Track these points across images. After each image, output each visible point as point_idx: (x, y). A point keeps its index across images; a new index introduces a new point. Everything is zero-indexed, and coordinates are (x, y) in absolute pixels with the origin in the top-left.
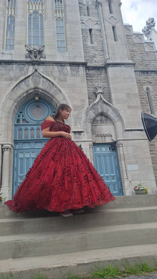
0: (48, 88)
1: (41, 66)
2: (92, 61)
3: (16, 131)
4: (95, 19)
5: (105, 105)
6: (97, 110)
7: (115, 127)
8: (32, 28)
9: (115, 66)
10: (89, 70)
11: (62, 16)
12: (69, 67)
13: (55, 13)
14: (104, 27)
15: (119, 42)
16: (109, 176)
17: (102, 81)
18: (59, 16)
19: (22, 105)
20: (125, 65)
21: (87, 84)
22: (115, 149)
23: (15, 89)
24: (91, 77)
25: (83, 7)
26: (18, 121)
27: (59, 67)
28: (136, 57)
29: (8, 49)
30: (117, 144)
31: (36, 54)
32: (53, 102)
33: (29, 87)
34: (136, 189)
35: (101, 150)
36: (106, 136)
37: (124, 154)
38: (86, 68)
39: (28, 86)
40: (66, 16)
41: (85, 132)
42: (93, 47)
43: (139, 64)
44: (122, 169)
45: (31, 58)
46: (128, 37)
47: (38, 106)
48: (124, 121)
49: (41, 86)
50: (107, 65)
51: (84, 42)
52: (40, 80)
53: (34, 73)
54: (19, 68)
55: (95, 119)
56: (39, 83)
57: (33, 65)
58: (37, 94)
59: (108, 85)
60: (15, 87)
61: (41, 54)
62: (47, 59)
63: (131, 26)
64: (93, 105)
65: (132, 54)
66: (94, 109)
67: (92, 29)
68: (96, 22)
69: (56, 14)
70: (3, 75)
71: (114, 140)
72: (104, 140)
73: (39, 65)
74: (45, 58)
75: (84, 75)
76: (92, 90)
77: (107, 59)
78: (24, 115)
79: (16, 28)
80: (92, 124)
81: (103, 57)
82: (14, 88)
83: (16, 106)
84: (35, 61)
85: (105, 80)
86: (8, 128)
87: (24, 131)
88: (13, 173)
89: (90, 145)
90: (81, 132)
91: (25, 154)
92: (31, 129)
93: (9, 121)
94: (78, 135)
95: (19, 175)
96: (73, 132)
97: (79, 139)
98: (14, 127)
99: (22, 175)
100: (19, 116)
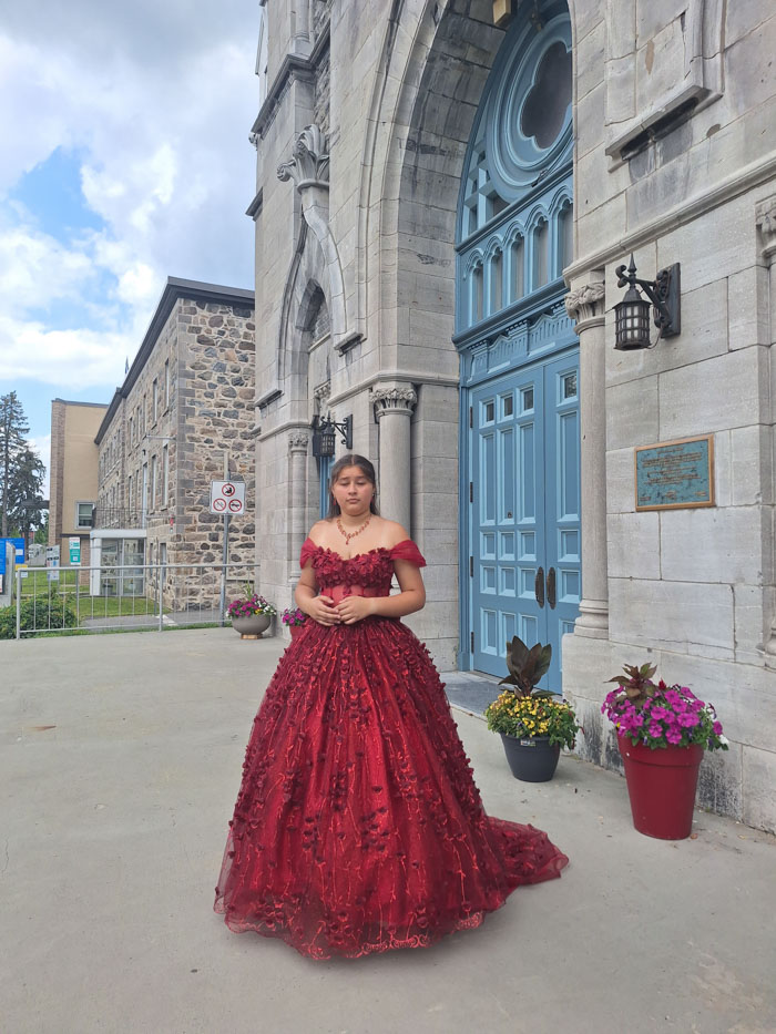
3: (462, 282)
78: (492, 169)
86: (383, 294)
87: (489, 267)
88: (458, 513)
89: (765, 228)
90: (682, 117)
91: (500, 405)
92: (514, 239)
93: (384, 251)
94: (659, 159)
95: (481, 525)
96: (621, 151)
97: (667, 206)
98: (453, 263)
99: (491, 523)
100: (476, 183)
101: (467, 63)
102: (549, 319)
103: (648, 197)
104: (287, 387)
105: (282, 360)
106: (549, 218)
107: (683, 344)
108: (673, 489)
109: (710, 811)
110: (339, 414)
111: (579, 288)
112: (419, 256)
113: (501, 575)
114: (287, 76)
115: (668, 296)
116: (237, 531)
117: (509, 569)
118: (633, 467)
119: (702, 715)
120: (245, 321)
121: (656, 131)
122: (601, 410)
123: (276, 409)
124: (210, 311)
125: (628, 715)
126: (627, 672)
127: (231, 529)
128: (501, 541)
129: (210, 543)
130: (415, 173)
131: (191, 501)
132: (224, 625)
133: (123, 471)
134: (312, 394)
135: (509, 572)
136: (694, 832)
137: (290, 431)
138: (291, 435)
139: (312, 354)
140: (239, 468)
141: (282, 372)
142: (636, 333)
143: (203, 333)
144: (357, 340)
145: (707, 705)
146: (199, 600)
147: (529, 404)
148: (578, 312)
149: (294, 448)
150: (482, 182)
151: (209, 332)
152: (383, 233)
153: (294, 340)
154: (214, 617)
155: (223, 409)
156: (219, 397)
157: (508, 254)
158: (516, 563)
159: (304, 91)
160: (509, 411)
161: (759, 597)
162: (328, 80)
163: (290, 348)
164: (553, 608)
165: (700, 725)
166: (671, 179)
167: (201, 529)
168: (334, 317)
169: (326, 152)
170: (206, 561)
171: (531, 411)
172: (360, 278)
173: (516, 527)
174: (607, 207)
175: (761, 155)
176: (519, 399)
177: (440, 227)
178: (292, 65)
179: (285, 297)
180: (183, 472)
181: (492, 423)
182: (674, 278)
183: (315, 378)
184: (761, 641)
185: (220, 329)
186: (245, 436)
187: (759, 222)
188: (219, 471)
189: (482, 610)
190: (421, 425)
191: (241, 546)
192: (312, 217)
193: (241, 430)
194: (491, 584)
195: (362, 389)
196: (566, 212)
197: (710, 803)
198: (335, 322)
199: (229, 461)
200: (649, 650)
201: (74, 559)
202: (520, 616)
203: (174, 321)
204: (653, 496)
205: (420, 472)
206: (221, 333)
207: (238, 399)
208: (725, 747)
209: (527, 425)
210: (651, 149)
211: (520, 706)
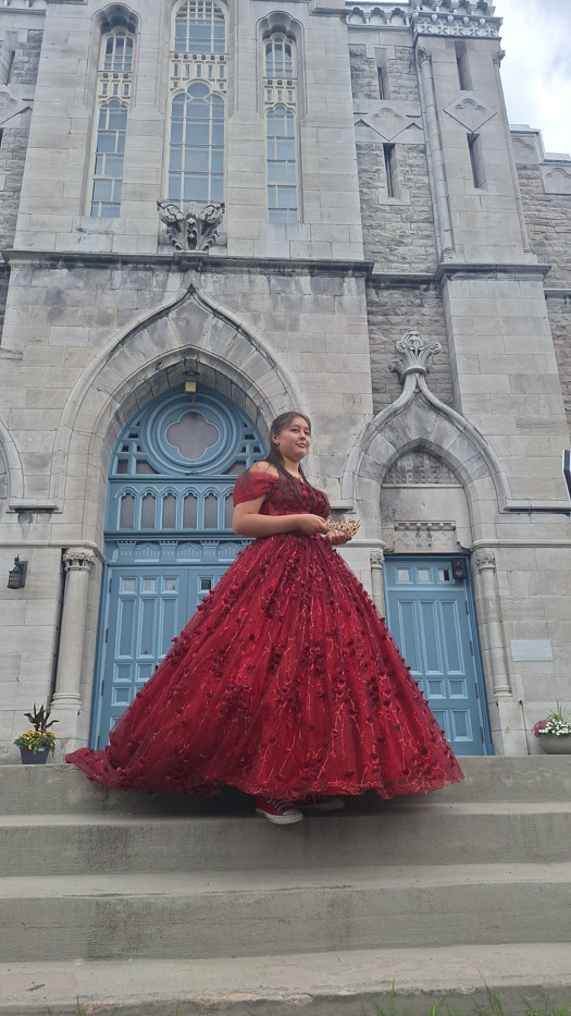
0: (231, 353)
1: (209, 275)
2: (391, 258)
3: (112, 500)
4: (407, 108)
5: (434, 416)
6: (402, 434)
7: (467, 496)
8: (184, 142)
9: (472, 274)
10: (378, 288)
11: (290, 99)
12: (309, 278)
13: (266, 90)
14: (440, 136)
15: (492, 189)
16: (441, 677)
17: (423, 329)
18: (280, 99)
19: (140, 411)
20: (510, 272)
21: (370, 338)
22: (466, 577)
23: (117, 354)
24: (385, 315)
25: (366, 67)
26: (123, 464)
27: (273, 280)
28: (550, 245)
29: (99, 215)
30: (474, 559)
31: (194, 232)
32: (248, 402)
33: (167, 346)
34: (543, 731)
35: (413, 578)
36: (435, 528)
37: (498, 597)
38: (367, 281)
39: (161, 343)
40: (303, 101)
41: (356, 509)
42: (396, 210)
43: (563, 269)
44: (491, 655)
45: (178, 248)
46: (523, 172)
47: (194, 416)
48: (503, 475)
49: (206, 344)
50: (446, 271)
51: (365, 190)
52: (205, 325)
53: (182, 300)
54: (135, 282)
55: (396, 466)
56: (201, 334)
57: (184, 270)
58: (191, 372)
59: (447, 342)
60: (116, 347)
61: (210, 233)
62: (233, 251)
63: (537, 133)
64: (390, 415)
65: (536, 233)
66: (392, 429)
67: (393, 146)
68: (412, 120)
69: (269, 92)
70: (78, 303)
71: (462, 544)
72: (425, 543)
73: (202, 272)
74: (226, 245)
75: (360, 307)
76: (389, 360)
77: (447, 250)
78: (144, 447)
79: (128, 143)
80: (384, 482)
81: (429, 242)
82: (113, 351)
83: (117, 415)
84: (190, 259)
85: (436, 327)
87: (141, 500)
88: (95, 648)
91: (142, 583)
93: (87, 464)
95: (114, 658)
98: (107, 485)
99: (128, 657)
100: (127, 447)
101: (151, 391)
102: (193, 545)
128: (137, 669)
130: (111, 429)
144: (45, 510)
150: (134, 449)
152: (91, 454)
157: (162, 501)
168: (12, 483)
171: (174, 592)
172: (61, 471)
176: (162, 583)
187: (371, 558)
189: (112, 719)
195: (48, 546)
198: (13, 487)
209: (169, 600)
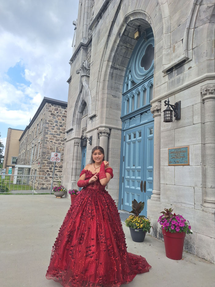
23: (109, 42)
41: (192, 57)
78: (132, 75)
86: (102, 105)
87: (131, 99)
88: (120, 164)
89: (203, 93)
90: (182, 64)
91: (132, 136)
92: (138, 93)
93: (103, 94)
94: (176, 74)
95: (126, 168)
96: (166, 72)
97: (178, 86)
98: (121, 98)
99: (129, 167)
100: (128, 78)
101: (127, 48)
102: (146, 114)
103: (173, 84)
104: (75, 128)
105: (74, 120)
106: (147, 88)
107: (181, 122)
108: (178, 160)
109: (187, 252)
110: (88, 136)
111: (154, 106)
112: (113, 95)
113: (131, 182)
114: (80, 47)
115: (177, 109)
116: (57, 167)
117: (133, 181)
118: (168, 154)
119: (185, 224)
120: (64, 110)
121: (175, 67)
122: (159, 138)
123: (71, 133)
124: (55, 107)
125: (165, 223)
126: (165, 210)
127: (56, 167)
128: (131, 172)
129: (49, 170)
130: (112, 74)
131: (45, 158)
132: (51, 194)
133: (26, 149)
134: (81, 130)
135: (133, 182)
136: (183, 258)
137: (75, 139)
138: (75, 141)
139: (82, 119)
140: (59, 149)
141: (74, 124)
142: (169, 118)
143: (52, 112)
144: (95, 116)
145: (187, 221)
146: (45, 186)
147: (140, 136)
148: (154, 112)
149: (75, 144)
150: (130, 78)
151: (54, 112)
152: (103, 89)
153: (77, 115)
154: (49, 192)
155: (56, 133)
156: (55, 130)
157: (136, 96)
158: (135, 179)
159: (84, 52)
160: (135, 137)
161: (201, 190)
162: (91, 49)
163: (76, 117)
164: (145, 192)
165: (185, 226)
166: (179, 80)
167: (47, 166)
168: (89, 110)
169: (89, 67)
170: (47, 175)
171: (141, 138)
172: (96, 100)
173: (136, 169)
174: (162, 86)
175: (202, 75)
176: (137, 134)
177: (118, 88)
178: (82, 45)
179: (76, 104)
180: (43, 150)
181: (130, 140)
182: (179, 104)
183: (82, 126)
184: (202, 203)
185: (57, 111)
186: (62, 141)
187: (201, 91)
188: (54, 150)
189: (125, 192)
190: (111, 140)
191: (58, 171)
192: (84, 84)
193: (61, 139)
194: (128, 185)
195: (95, 129)
196: (151, 87)
197: (187, 250)
198: (89, 111)
199: (57, 147)
200: (171, 205)
201: (10, 173)
202: (136, 194)
203: (45, 109)
204: (173, 162)
205: (110, 152)
206: (58, 113)
207: (61, 130)
208: (192, 233)
209: (139, 141)
210: (174, 72)
211: (135, 220)
